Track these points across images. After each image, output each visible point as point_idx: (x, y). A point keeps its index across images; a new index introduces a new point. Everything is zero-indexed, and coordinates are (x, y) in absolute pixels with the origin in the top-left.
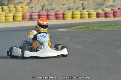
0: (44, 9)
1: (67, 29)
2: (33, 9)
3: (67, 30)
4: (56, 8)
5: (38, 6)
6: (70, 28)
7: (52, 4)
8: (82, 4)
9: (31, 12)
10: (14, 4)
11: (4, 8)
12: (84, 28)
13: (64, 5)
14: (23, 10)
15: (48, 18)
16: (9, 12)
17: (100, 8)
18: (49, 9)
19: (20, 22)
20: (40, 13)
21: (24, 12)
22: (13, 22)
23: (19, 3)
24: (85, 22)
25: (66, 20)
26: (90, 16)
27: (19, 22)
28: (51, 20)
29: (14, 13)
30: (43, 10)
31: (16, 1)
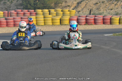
0: (92, 13)
1: (114, 34)
2: (81, 13)
4: (103, 12)
5: (85, 10)
6: (117, 34)
9: (78, 16)
10: (61, 8)
11: (51, 11)
13: (111, 9)
14: (71, 14)
15: (95, 22)
16: (56, 16)
18: (96, 13)
20: (87, 17)
21: (71, 16)
22: (59, 26)
25: (113, 25)
27: (65, 26)
28: (98, 24)
29: (61, 17)
30: (90, 14)
31: (64, 4)
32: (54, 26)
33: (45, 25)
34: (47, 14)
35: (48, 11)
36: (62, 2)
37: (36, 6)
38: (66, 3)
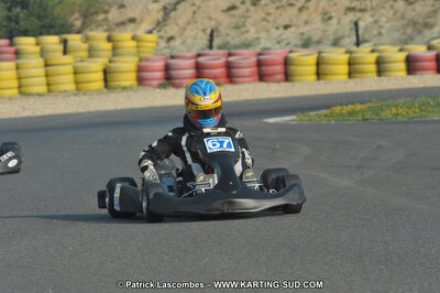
0: (215, 43)
1: (301, 115)
2: (177, 43)
3: (301, 120)
4: (258, 39)
5: (192, 34)
6: (311, 113)
7: (244, 25)
8: (352, 25)
9: (168, 55)
10: (106, 27)
11: (70, 43)
12: (362, 111)
13: (286, 27)
14: (141, 49)
15: (230, 75)
16: (90, 56)
17: (417, 40)
18: (233, 42)
19: (131, 93)
20: (201, 59)
21: (143, 55)
22: (102, 93)
23: (122, 24)
24: (366, 89)
25: (296, 84)
26: (381, 67)
27: (125, 94)
28: (243, 82)
29: (105, 60)
30: (211, 47)
31: (114, 15)
32: (85, 94)
33: (49, 91)
34: (55, 51)
35: (61, 42)
36: (107, 8)
37: (13, 24)
38: (122, 10)
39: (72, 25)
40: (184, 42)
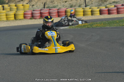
0: (46, 7)
2: (35, 7)
3: (70, 28)
4: (58, 5)
5: (39, 4)
6: (73, 26)
7: (54, 1)
8: (84, 1)
9: (32, 10)
10: (15, 2)
11: (5, 7)
12: (87, 25)
13: (65, 2)
14: (25, 8)
16: (10, 10)
17: (102, 5)
18: (50, 6)
19: (22, 21)
20: (42, 11)
21: (25, 10)
22: (14, 21)
23: (19, 1)
24: (88, 19)
26: (92, 13)
27: (20, 21)
28: (54, 17)
29: (15, 12)
30: (44, 8)
32: (9, 21)
35: (2, 7)
39: (5, 2)
40: (37, 6)
